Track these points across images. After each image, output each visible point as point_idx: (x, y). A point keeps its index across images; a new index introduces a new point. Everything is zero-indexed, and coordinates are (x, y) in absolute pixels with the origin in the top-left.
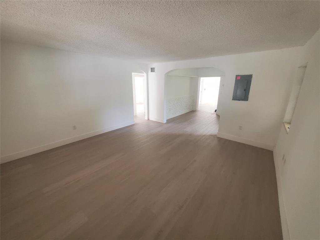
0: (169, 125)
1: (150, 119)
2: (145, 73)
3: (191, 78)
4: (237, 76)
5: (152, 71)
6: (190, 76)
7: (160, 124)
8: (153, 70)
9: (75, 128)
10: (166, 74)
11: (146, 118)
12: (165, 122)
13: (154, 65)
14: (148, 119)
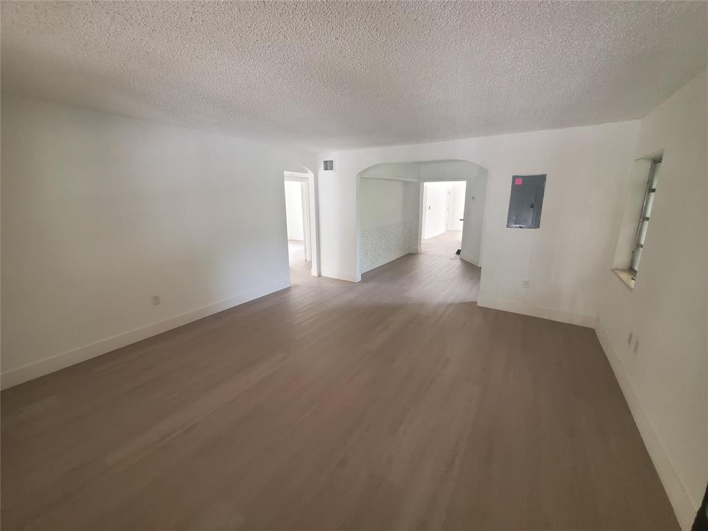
0: (370, 286)
1: (323, 274)
2: (310, 172)
3: (406, 183)
4: (514, 178)
5: (326, 169)
6: (403, 179)
7: (348, 285)
8: (328, 165)
9: (156, 300)
10: (360, 173)
11: (314, 273)
12: (359, 279)
13: (332, 155)
14: (320, 276)
